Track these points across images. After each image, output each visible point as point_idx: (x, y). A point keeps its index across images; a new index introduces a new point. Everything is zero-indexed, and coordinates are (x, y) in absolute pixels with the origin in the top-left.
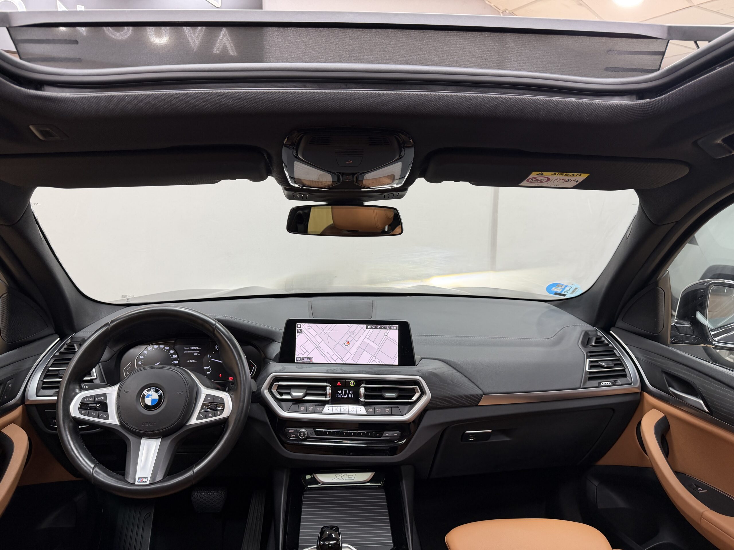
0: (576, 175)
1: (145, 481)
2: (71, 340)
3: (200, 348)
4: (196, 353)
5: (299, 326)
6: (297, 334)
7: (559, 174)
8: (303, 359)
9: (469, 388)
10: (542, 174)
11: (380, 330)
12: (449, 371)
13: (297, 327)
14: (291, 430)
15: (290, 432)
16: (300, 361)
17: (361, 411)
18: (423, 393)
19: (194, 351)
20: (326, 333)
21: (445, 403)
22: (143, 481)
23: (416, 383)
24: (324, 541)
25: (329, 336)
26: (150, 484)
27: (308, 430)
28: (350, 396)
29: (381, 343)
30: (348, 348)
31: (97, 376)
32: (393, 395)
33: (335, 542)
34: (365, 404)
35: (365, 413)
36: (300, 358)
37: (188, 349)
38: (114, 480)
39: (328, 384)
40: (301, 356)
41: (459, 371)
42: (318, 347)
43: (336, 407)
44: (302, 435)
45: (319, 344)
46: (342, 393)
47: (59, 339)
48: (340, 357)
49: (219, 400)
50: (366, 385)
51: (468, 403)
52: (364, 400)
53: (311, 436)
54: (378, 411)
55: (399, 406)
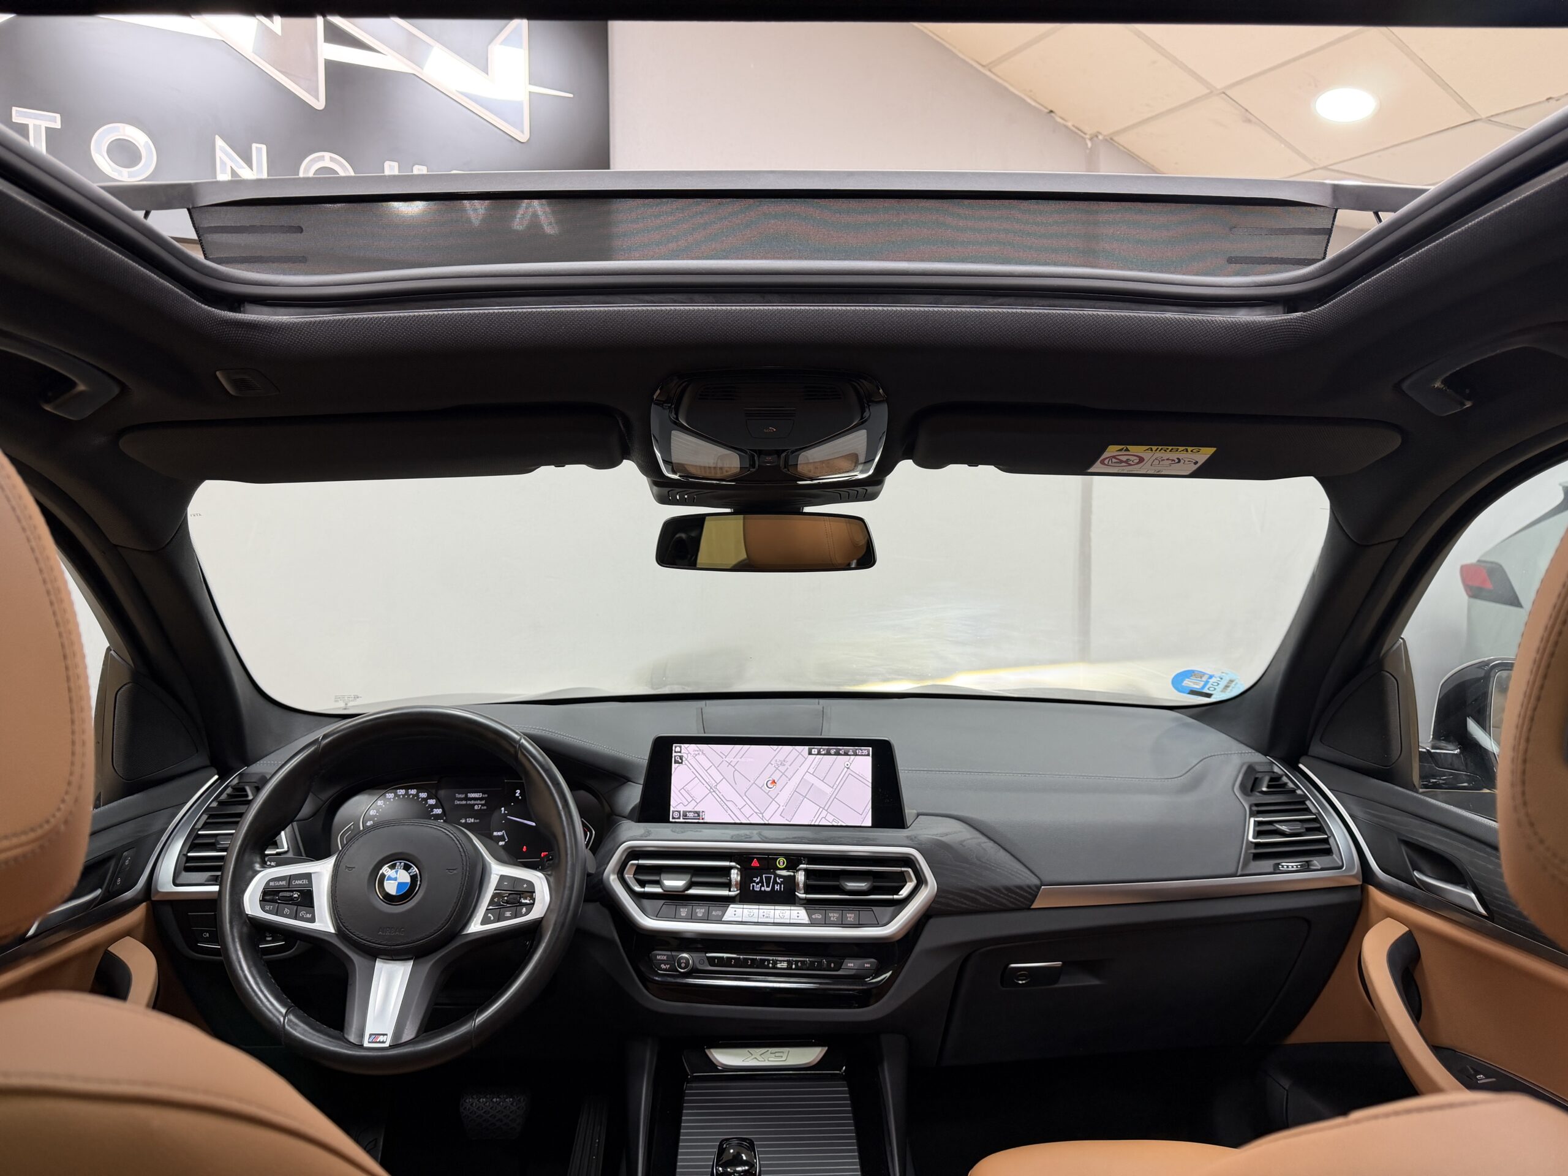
0: (1192, 451)
1: (381, 1041)
2: (240, 779)
3: (486, 796)
4: (478, 805)
5: (678, 749)
6: (674, 766)
7: (1158, 448)
8: (685, 815)
9: (1013, 873)
10: (1127, 450)
11: (835, 757)
12: (971, 839)
13: (673, 752)
14: (661, 956)
15: (659, 960)
16: (679, 818)
17: (799, 918)
18: (921, 881)
19: (475, 800)
20: (729, 764)
21: (965, 901)
22: (378, 1040)
23: (908, 861)
24: (724, 1166)
25: (736, 770)
26: (391, 1047)
27: (695, 955)
28: (777, 887)
29: (837, 783)
30: (773, 792)
31: (288, 848)
32: (863, 885)
33: (747, 1168)
34: (808, 904)
35: (807, 922)
36: (679, 812)
37: (463, 796)
38: (324, 1039)
39: (733, 864)
40: (682, 809)
41: (992, 840)
42: (714, 791)
43: (749, 910)
44: (683, 965)
45: (716, 785)
46: (761, 881)
47: (216, 777)
48: (758, 811)
49: (525, 886)
50: (808, 866)
51: (1011, 902)
52: (804, 896)
53: (700, 967)
54: (832, 919)
55: (874, 908)
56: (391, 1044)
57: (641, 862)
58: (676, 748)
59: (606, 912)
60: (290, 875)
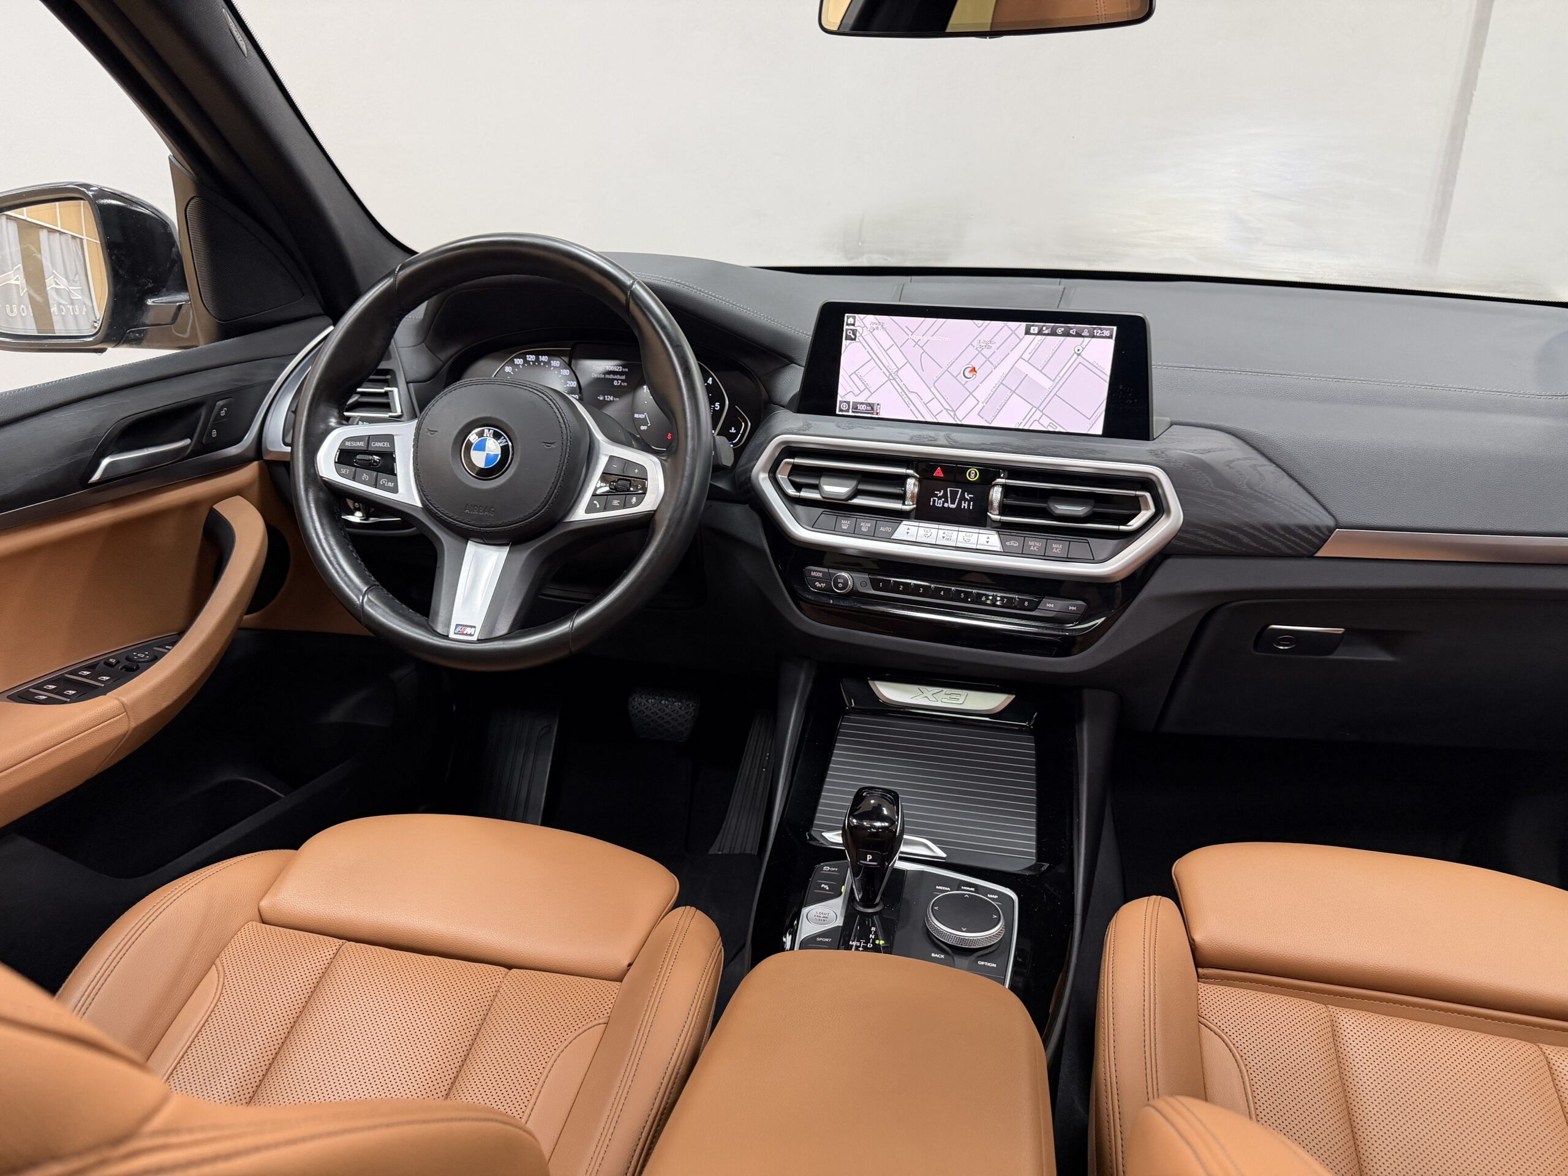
1: (469, 633)
3: (627, 370)
4: (617, 380)
5: (852, 320)
6: (845, 342)
8: (855, 407)
9: (1297, 508)
11: (1062, 338)
12: (1245, 459)
13: (845, 324)
14: (816, 572)
15: (814, 577)
16: (847, 410)
17: (989, 544)
18: (1161, 509)
19: (615, 374)
20: (917, 343)
21: (1220, 540)
22: (465, 632)
23: (1147, 484)
24: (860, 818)
25: (924, 351)
26: (479, 641)
27: (855, 575)
28: (964, 505)
29: (1061, 375)
30: (971, 385)
31: (402, 412)
32: (1079, 510)
33: (886, 825)
34: (1002, 528)
35: (999, 550)
36: (848, 403)
38: (406, 624)
39: (910, 472)
40: (851, 399)
41: (1274, 463)
42: (894, 379)
43: (926, 529)
44: (840, 585)
45: (897, 371)
46: (945, 496)
48: (949, 408)
49: (636, 471)
50: (1007, 481)
51: (1288, 546)
52: (998, 517)
53: (862, 590)
54: (1032, 548)
55: (1090, 540)
56: (480, 638)
57: (798, 461)
58: (849, 318)
59: (756, 516)
60: (370, 436)
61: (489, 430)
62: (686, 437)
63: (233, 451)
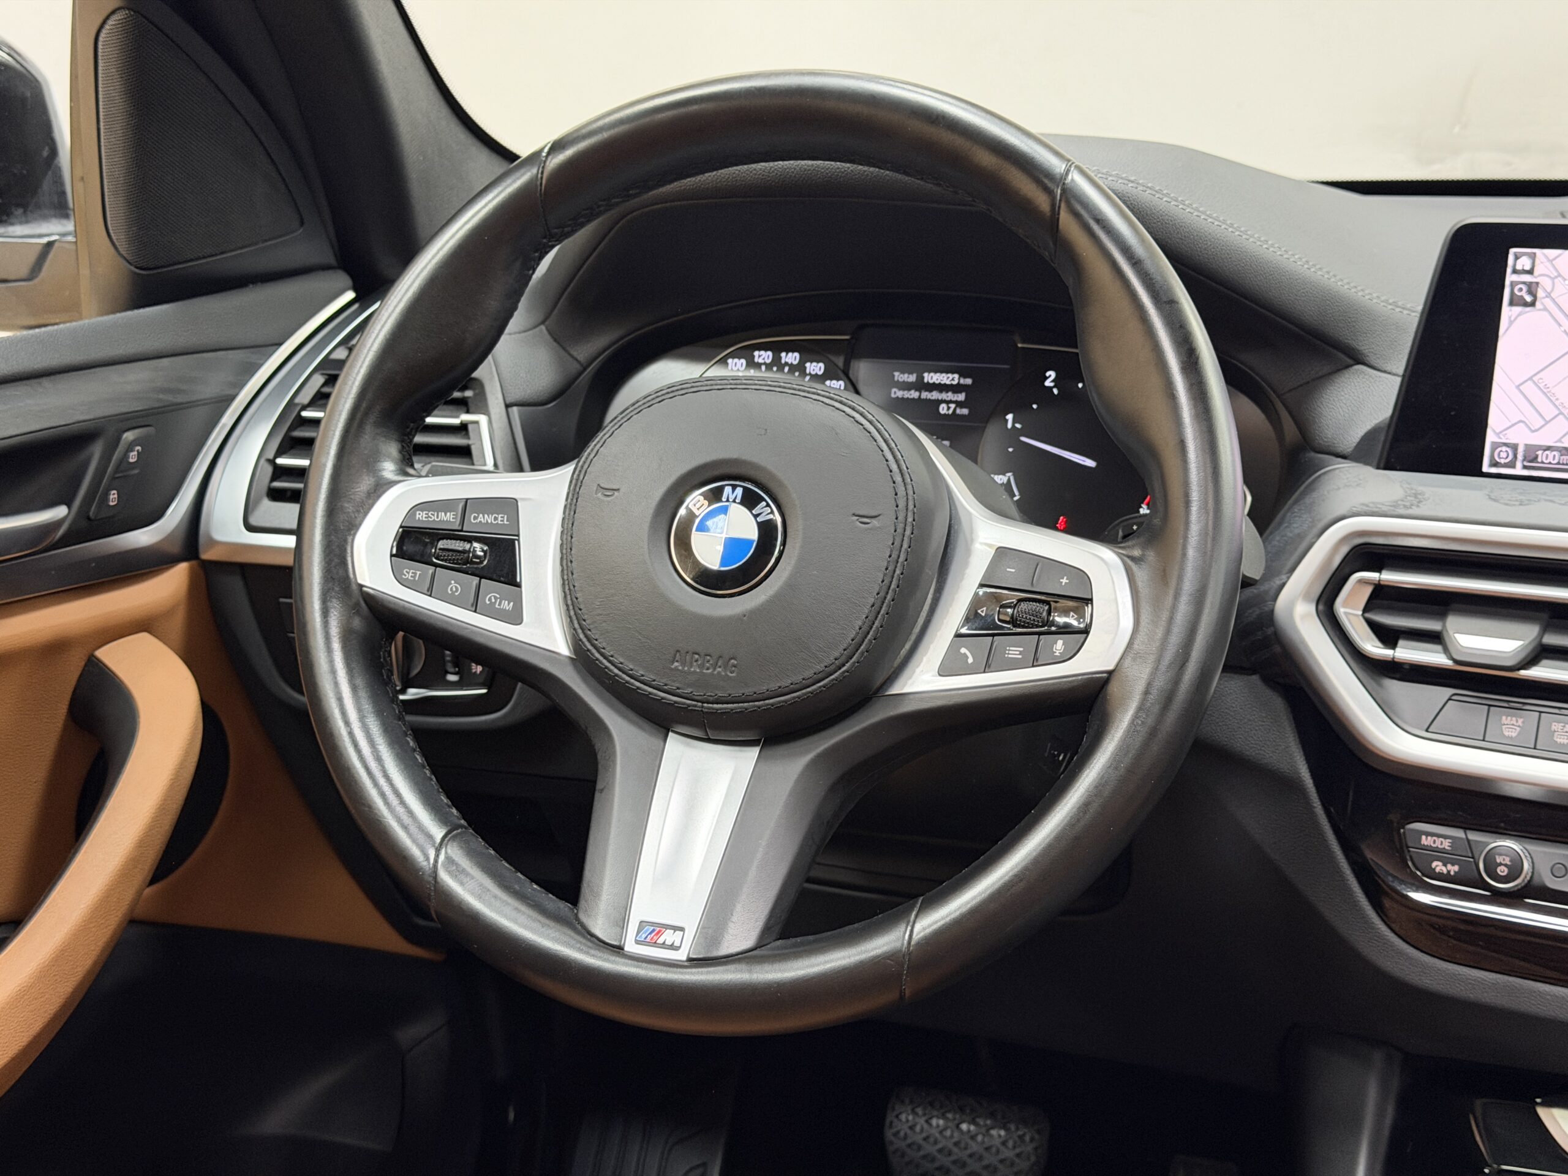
1: (669, 942)
3: (969, 381)
4: (948, 402)
5: (1524, 263)
6: (1507, 312)
8: (1531, 458)
13: (1509, 270)
14: (1434, 837)
15: (1428, 848)
16: (1511, 464)
19: (941, 392)
22: (660, 941)
26: (695, 962)
27: (1536, 846)
36: (1514, 447)
37: (912, 378)
40: (1522, 438)
44: (1502, 871)
47: (350, 295)
49: (1064, 581)
53: (1555, 884)
56: (693, 956)
57: (1390, 577)
58: (1518, 258)
59: (1278, 703)
60: (467, 500)
61: (734, 487)
62: (1187, 503)
63: (142, 538)
